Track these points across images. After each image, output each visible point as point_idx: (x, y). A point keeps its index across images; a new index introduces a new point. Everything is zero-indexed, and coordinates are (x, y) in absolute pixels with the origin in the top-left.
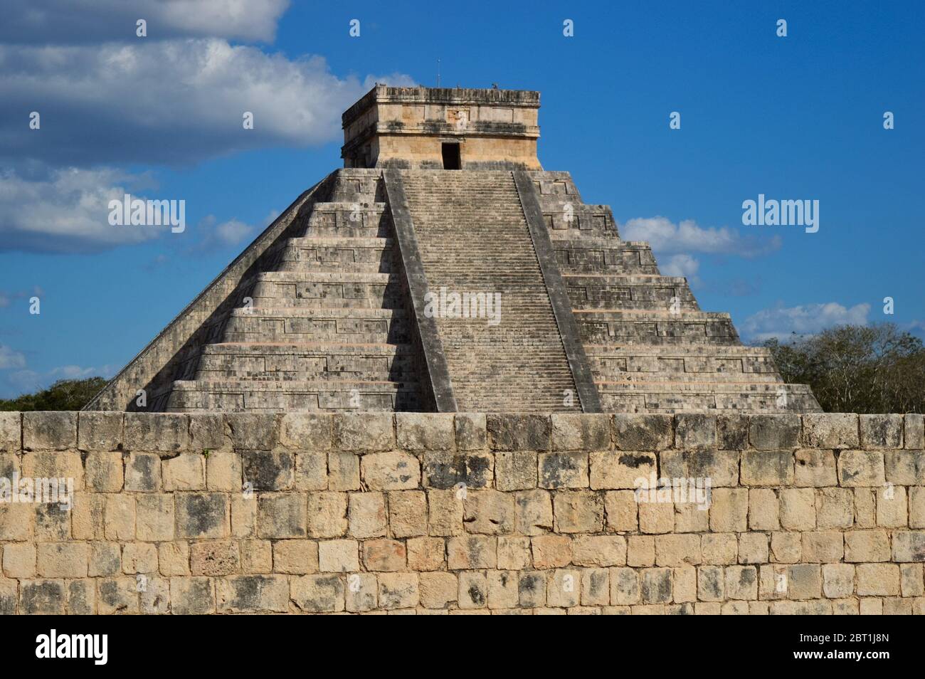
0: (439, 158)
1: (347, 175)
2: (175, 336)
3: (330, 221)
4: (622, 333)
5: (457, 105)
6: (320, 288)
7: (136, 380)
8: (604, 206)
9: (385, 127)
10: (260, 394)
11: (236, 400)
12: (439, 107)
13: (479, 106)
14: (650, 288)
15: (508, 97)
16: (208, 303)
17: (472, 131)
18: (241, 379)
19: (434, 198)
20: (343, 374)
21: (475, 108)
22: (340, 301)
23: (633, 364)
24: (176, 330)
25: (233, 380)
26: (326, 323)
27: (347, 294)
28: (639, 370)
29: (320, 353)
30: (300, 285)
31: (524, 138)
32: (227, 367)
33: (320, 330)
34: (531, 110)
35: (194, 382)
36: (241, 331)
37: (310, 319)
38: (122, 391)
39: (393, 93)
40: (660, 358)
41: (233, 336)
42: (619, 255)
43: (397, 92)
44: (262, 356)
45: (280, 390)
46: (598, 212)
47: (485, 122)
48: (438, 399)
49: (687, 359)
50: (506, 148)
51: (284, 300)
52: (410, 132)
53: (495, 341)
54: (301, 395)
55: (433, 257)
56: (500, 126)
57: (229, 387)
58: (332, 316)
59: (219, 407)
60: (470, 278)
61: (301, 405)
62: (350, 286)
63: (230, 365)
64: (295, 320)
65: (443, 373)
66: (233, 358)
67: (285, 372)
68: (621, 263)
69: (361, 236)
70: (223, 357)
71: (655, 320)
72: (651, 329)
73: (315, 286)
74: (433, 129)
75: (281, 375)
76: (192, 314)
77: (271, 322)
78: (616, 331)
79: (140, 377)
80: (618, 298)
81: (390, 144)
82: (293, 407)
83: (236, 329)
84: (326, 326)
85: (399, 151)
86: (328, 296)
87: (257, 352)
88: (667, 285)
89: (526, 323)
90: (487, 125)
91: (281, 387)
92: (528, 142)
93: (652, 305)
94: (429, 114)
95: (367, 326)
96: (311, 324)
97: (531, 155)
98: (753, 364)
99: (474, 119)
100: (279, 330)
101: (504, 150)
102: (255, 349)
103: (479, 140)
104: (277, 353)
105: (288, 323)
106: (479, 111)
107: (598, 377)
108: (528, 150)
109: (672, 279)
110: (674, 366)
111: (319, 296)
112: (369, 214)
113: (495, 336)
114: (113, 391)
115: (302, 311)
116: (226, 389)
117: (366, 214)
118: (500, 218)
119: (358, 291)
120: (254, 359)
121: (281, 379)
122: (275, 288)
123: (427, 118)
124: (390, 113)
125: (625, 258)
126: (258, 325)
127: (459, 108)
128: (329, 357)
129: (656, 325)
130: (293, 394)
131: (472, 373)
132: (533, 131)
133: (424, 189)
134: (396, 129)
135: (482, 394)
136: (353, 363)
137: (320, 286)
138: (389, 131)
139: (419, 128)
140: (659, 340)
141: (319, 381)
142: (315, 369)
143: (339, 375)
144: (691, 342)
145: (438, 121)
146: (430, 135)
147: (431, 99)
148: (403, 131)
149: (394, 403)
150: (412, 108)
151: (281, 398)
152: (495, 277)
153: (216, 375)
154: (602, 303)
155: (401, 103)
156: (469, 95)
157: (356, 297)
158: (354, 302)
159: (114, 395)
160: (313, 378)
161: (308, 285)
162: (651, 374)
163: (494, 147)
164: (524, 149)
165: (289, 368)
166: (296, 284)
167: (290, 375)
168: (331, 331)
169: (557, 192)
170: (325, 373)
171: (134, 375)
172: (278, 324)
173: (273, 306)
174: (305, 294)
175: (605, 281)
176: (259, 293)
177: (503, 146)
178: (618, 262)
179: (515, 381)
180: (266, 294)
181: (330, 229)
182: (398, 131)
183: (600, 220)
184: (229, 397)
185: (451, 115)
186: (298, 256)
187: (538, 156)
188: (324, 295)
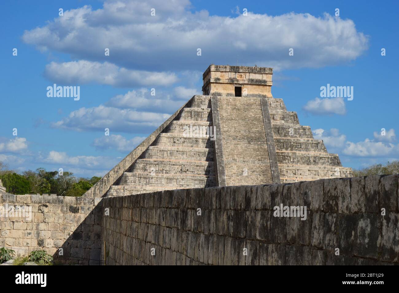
0: (233, 92)
1: (197, 98)
2: (132, 155)
3: (189, 115)
4: (295, 160)
5: (241, 72)
6: (183, 140)
7: (117, 171)
8: (294, 112)
9: (214, 80)
10: (155, 178)
11: (146, 180)
12: (234, 73)
13: (249, 73)
14: (308, 144)
15: (261, 70)
16: (145, 144)
17: (246, 82)
18: (149, 172)
19: (229, 107)
20: (187, 172)
21: (248, 74)
22: (190, 145)
23: (298, 172)
24: (132, 154)
25: (146, 173)
26: (183, 153)
27: (192, 142)
28: (300, 174)
29: (179, 164)
30: (175, 138)
31: (266, 85)
32: (144, 167)
33: (181, 155)
34: (269, 75)
35: (131, 173)
36: (151, 155)
37: (177, 151)
38: (112, 176)
39: (217, 68)
40: (309, 170)
41: (148, 156)
42: (298, 131)
43: (218, 67)
44: (158, 164)
45: (163, 177)
46: (292, 114)
47: (252, 79)
48: (220, 183)
49: (319, 171)
50: (259, 89)
51: (169, 144)
52: (223, 82)
53: (245, 162)
54: (170, 179)
55: (225, 129)
56: (257, 81)
57: (144, 175)
58: (186, 150)
59: (140, 182)
60: (238, 138)
61: (171, 183)
62: (194, 139)
63: (145, 167)
64: (171, 151)
65: (223, 173)
66: (147, 165)
67: (166, 171)
68: (299, 134)
69: (200, 121)
70: (143, 164)
71: (309, 156)
72: (307, 159)
73: (180, 139)
74: (232, 81)
75: (164, 171)
76: (138, 148)
77: (163, 152)
78: (293, 160)
79: (118, 170)
80: (296, 147)
81: (215, 86)
82: (167, 183)
83: (149, 154)
84: (183, 154)
85: (219, 89)
86: (185, 143)
87: (156, 163)
88: (315, 142)
89: (257, 155)
90: (252, 80)
91: (163, 176)
92: (268, 87)
93: (309, 150)
94: (230, 75)
95: (199, 154)
96: (178, 153)
97: (269, 92)
98: (345, 174)
99: (247, 78)
100: (165, 155)
101: (258, 90)
102: (155, 161)
103: (249, 86)
104: (163, 163)
105: (169, 152)
106: (249, 75)
107: (285, 177)
108: (268, 90)
109: (317, 140)
110: (314, 173)
111: (182, 143)
112: (204, 112)
113: (245, 160)
114: (108, 175)
115: (175, 148)
116: (143, 176)
117: (203, 113)
118: (253, 116)
119: (197, 141)
120: (155, 165)
121: (164, 173)
122: (165, 139)
123: (229, 77)
124: (216, 75)
125: (300, 132)
126: (158, 153)
127: (242, 74)
128: (183, 166)
129: (309, 158)
130: (168, 179)
131: (234, 173)
132: (270, 83)
133: (226, 104)
134: (217, 81)
135: (237, 182)
136: (191, 168)
137: (183, 139)
138: (215, 82)
139: (226, 81)
140: (310, 163)
141: (178, 174)
142: (177, 170)
143: (186, 172)
144: (322, 165)
145: (234, 78)
146: (230, 84)
147: (231, 70)
148: (220, 82)
149: (205, 184)
150: (224, 73)
151: (163, 180)
152: (248, 138)
153: (140, 171)
154: (290, 149)
155: (220, 71)
156: (246, 69)
157: (196, 144)
158: (195, 145)
159: (109, 177)
160: (176, 173)
161: (178, 138)
162: (305, 176)
163: (255, 89)
164: (266, 90)
165: (167, 169)
166: (174, 138)
167: (168, 171)
168: (185, 156)
169: (277, 106)
170: (181, 171)
171: (116, 169)
172: (165, 152)
173: (164, 146)
174: (177, 142)
175: (291, 140)
176: (160, 141)
177: (258, 88)
178: (297, 133)
179: (250, 177)
180: (162, 141)
181: (189, 118)
182: (218, 82)
183: (292, 117)
184: (144, 179)
185: (239, 76)
186: (176, 127)
187: (271, 92)
188: (184, 142)
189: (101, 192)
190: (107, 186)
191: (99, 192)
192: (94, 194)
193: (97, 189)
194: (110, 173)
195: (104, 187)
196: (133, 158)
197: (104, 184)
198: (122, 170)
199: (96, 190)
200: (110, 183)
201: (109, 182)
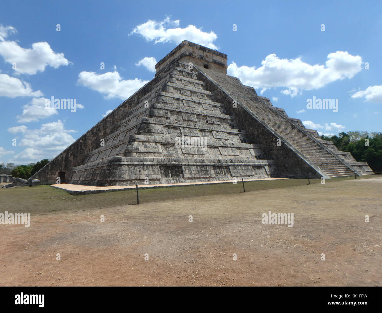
6: (189, 92)
9: (188, 53)
10: (187, 129)
29: (204, 114)
30: (182, 90)
37: (192, 102)
44: (181, 112)
45: (196, 127)
54: (205, 131)
58: (200, 102)
59: (169, 133)
61: (206, 136)
62: (200, 94)
64: (187, 101)
73: (187, 91)
75: (190, 122)
77: (177, 100)
81: (189, 59)
82: (203, 136)
94: (200, 53)
96: (193, 104)
100: (181, 104)
102: (177, 109)
111: (190, 95)
115: (189, 98)
117: (193, 75)
119: (203, 96)
122: (172, 89)
126: (172, 100)
128: (207, 117)
130: (201, 130)
134: (191, 55)
136: (217, 121)
143: (213, 125)
148: (193, 56)
151: (197, 132)
161: (185, 90)
165: (193, 119)
166: (180, 89)
168: (201, 108)
170: (207, 123)
174: (185, 93)
177: (219, 69)
180: (170, 91)
186: (176, 81)
189: (75, 159)
190: (83, 150)
191: (73, 158)
192: (65, 161)
193: (70, 154)
194: (88, 135)
195: (79, 152)
196: (115, 119)
197: (79, 148)
198: (102, 132)
199: (69, 156)
200: (87, 147)
201: (86, 145)
